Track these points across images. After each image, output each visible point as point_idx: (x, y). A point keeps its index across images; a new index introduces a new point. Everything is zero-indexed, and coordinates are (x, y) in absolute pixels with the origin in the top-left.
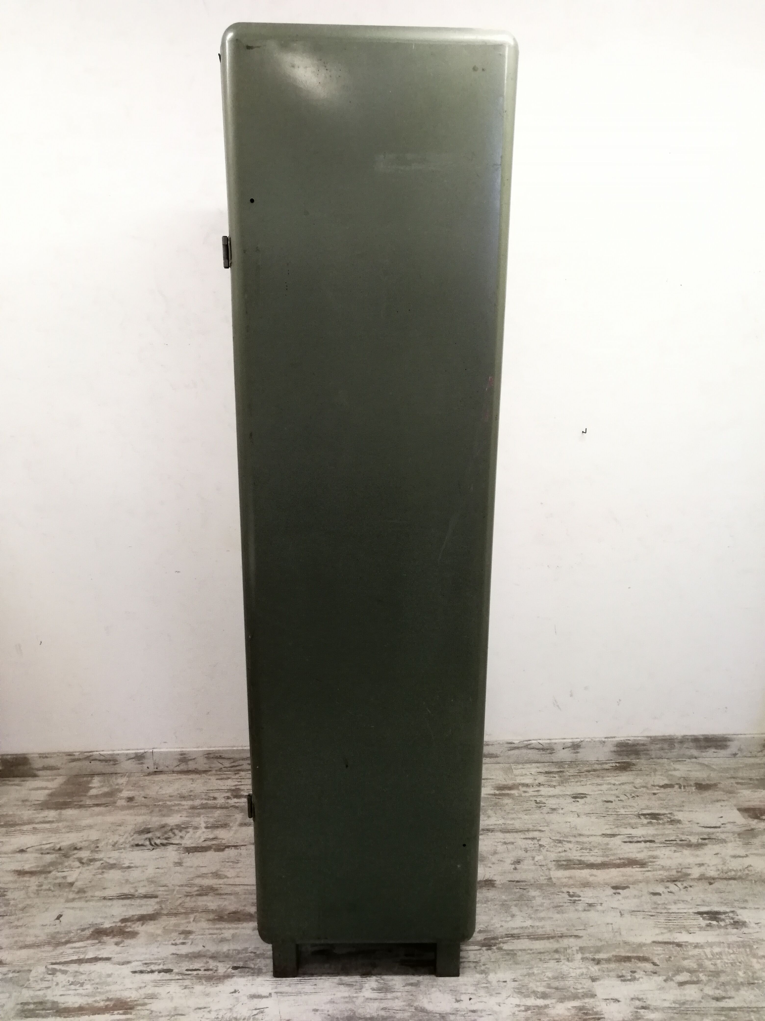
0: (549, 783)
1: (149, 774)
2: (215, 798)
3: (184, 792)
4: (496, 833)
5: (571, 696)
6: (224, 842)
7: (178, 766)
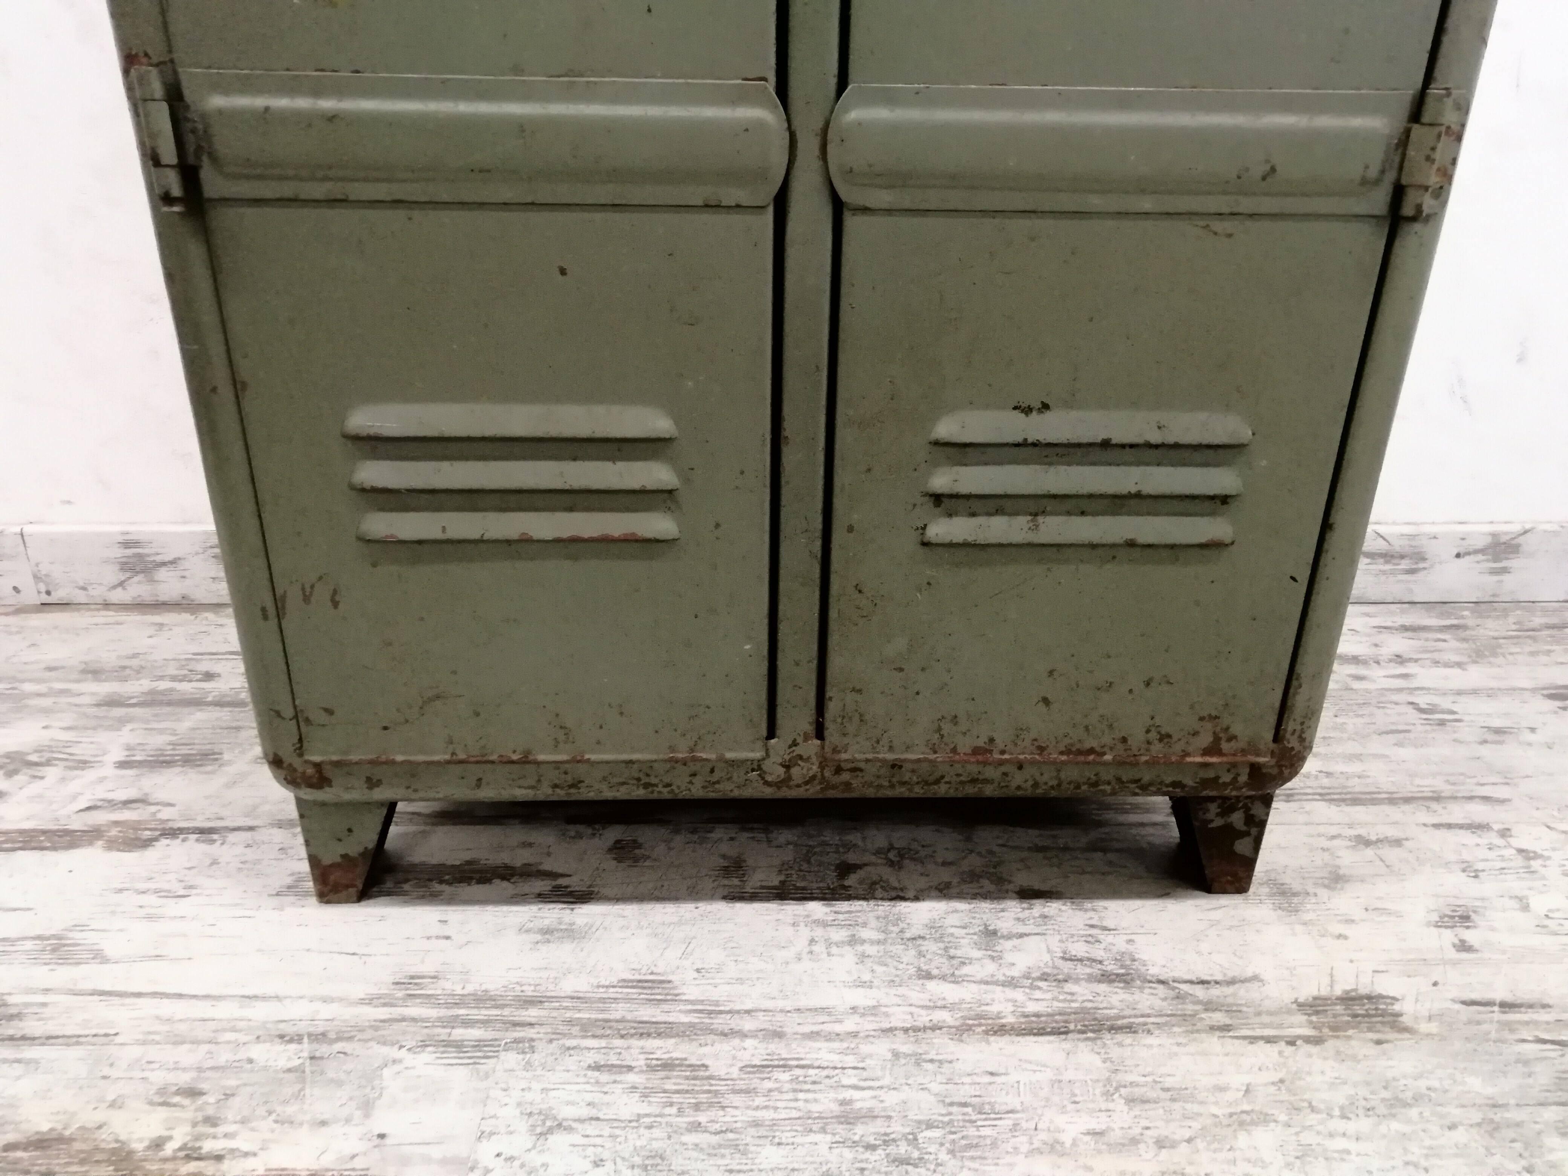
0: (1436, 656)
1: (21, 610)
2: (209, 676)
3: (109, 657)
4: (1308, 806)
5: (1520, 360)
6: (166, 814)
7: (121, 584)
